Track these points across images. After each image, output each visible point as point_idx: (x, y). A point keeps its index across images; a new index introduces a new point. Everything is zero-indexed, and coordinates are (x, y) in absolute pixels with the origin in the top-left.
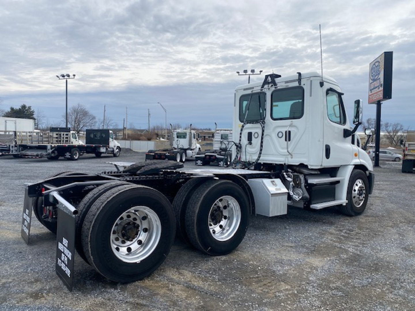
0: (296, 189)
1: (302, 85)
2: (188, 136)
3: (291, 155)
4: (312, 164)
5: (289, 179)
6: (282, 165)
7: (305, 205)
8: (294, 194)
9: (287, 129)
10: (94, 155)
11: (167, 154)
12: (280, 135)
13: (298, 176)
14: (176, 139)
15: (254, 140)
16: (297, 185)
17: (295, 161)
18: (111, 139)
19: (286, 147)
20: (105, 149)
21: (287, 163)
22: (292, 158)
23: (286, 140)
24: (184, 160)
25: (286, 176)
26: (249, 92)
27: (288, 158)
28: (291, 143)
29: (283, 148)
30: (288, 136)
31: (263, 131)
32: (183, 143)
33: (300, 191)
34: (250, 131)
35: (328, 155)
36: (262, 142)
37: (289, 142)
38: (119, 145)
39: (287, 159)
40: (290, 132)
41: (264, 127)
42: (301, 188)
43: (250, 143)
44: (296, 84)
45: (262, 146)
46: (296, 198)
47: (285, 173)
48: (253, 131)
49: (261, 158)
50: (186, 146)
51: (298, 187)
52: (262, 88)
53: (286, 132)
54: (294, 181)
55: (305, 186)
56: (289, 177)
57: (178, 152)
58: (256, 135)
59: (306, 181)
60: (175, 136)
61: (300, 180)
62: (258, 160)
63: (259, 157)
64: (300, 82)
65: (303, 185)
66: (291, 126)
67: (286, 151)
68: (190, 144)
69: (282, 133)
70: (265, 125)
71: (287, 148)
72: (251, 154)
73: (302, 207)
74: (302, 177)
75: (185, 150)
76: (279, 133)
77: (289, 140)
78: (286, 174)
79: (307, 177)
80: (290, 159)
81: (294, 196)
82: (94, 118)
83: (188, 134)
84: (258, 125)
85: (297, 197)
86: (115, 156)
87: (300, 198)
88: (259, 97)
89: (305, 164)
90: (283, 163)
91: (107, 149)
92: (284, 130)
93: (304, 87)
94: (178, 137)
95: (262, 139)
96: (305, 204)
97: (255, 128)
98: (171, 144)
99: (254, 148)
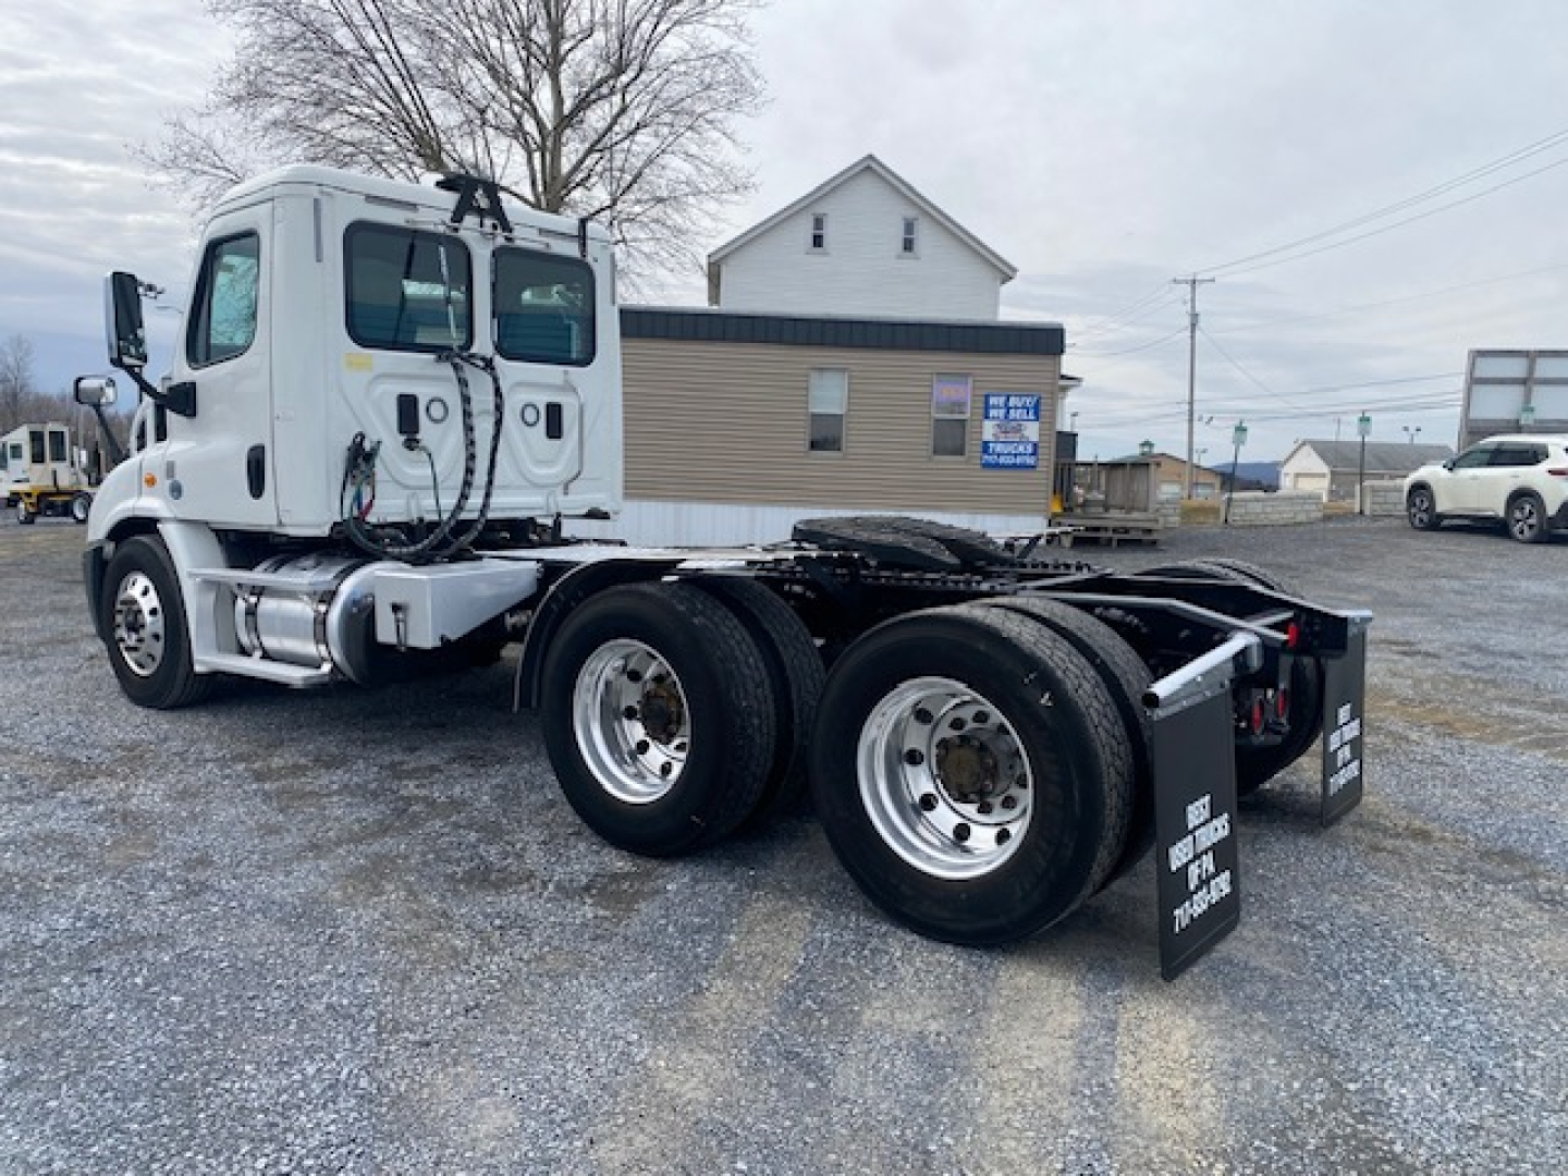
1: (589, 259)
12: (531, 415)
15: (427, 431)
17: (575, 504)
22: (566, 494)
23: (550, 436)
26: (396, 217)
27: (555, 495)
28: (563, 445)
29: (540, 462)
34: (407, 389)
37: (558, 443)
40: (559, 407)
43: (412, 443)
44: (571, 249)
48: (423, 392)
49: (494, 501)
52: (453, 220)
53: (548, 407)
58: (436, 410)
64: (583, 246)
69: (535, 407)
72: (416, 489)
76: (526, 406)
77: (558, 434)
80: (561, 499)
84: (444, 370)
88: (412, 248)
89: (604, 508)
90: (542, 513)
92: (542, 400)
93: (595, 267)
97: (429, 381)
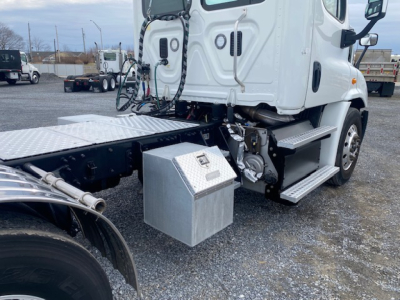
0: (250, 156)
2: (118, 58)
3: (242, 86)
4: (284, 105)
5: (237, 138)
6: (224, 105)
7: (268, 191)
8: (247, 167)
9: (235, 28)
10: (6, 83)
11: (91, 80)
12: (221, 42)
13: (255, 133)
14: (103, 61)
15: (171, 56)
16: (253, 149)
17: (249, 99)
18: (23, 63)
19: (232, 68)
20: (17, 74)
21: (234, 103)
22: (243, 91)
23: (232, 54)
24: (113, 87)
25: (231, 131)
27: (234, 91)
28: (241, 59)
29: (226, 71)
30: (236, 44)
31: (186, 34)
32: (113, 66)
33: (257, 161)
34: (163, 36)
35: (316, 85)
36: (184, 59)
37: (239, 58)
38: (36, 70)
39: (233, 94)
40: (240, 34)
41: (187, 25)
42: (260, 154)
43: (165, 62)
45: (184, 67)
46: (252, 176)
47: (228, 126)
48: (169, 36)
49: (185, 92)
50: (117, 70)
51: (254, 153)
53: (232, 35)
54: (247, 140)
55: (270, 153)
56: (237, 132)
57: (104, 78)
58: (175, 45)
59: (272, 142)
60: (102, 57)
61: (260, 138)
62: (178, 95)
63: (181, 90)
65: (265, 149)
66: (243, 19)
67: (232, 77)
68: (122, 67)
69: (224, 36)
70: (190, 22)
71: (235, 71)
72: (168, 84)
73: (263, 191)
74: (263, 133)
75: (114, 75)
76: (218, 37)
77: (239, 53)
78: (232, 127)
79: (274, 132)
80: (239, 94)
81: (247, 171)
82: (21, 39)
83: (117, 55)
84: (178, 24)
85: (252, 174)
86: (32, 83)
87: (260, 175)
89: (271, 104)
90: (226, 102)
91: (19, 75)
92: (227, 31)
94: (105, 59)
95: (185, 51)
96: (267, 187)
97: (172, 31)
98: (99, 68)
99: (172, 71)
